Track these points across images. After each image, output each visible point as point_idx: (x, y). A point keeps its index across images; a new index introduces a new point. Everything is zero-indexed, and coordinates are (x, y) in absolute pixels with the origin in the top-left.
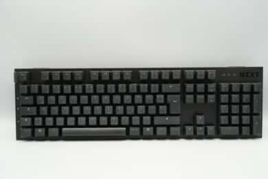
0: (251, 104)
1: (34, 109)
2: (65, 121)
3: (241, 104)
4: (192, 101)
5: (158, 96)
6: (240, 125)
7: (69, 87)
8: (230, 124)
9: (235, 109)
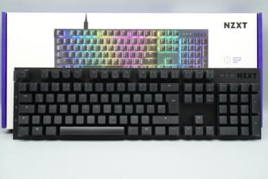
0: (249, 103)
1: (33, 107)
2: (64, 120)
3: (239, 104)
4: (191, 100)
5: (156, 95)
6: (239, 125)
7: (69, 85)
8: (229, 124)
9: (234, 109)
